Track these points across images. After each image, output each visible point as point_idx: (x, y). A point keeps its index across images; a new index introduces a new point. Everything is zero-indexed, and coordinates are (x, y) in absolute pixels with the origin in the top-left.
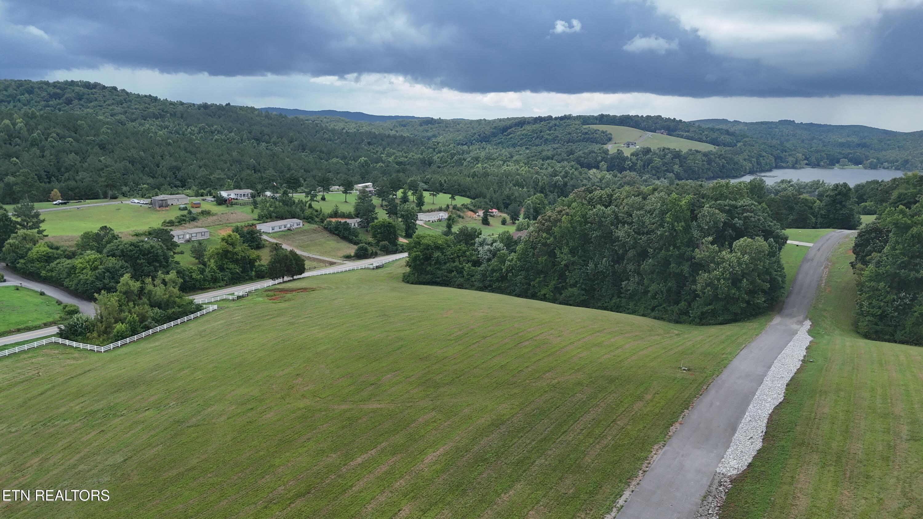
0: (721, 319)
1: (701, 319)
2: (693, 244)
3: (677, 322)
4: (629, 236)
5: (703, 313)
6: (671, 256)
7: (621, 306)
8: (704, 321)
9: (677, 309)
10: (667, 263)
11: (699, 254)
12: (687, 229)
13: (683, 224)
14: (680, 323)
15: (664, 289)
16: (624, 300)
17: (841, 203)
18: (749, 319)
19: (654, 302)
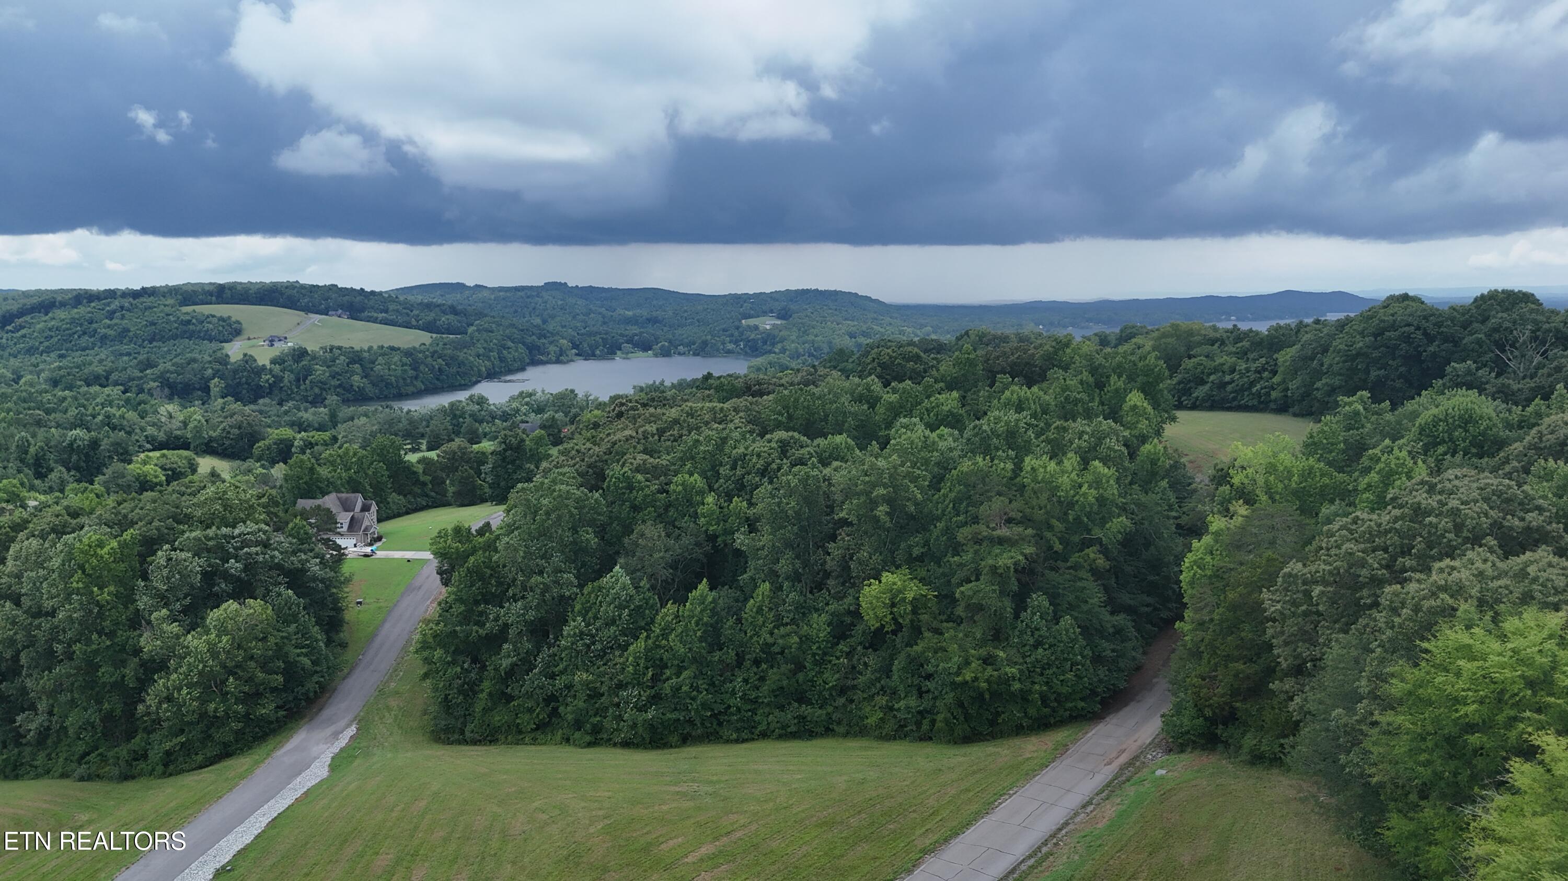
0: (200, 758)
1: (166, 765)
2: (137, 621)
3: (126, 777)
4: (14, 623)
5: (168, 753)
6: (96, 652)
7: (22, 764)
8: (171, 767)
9: (125, 752)
10: (91, 667)
11: (148, 643)
12: (127, 598)
13: (112, 588)
14: (133, 777)
15: (96, 718)
16: (28, 749)
18: (250, 748)
19: (81, 748)
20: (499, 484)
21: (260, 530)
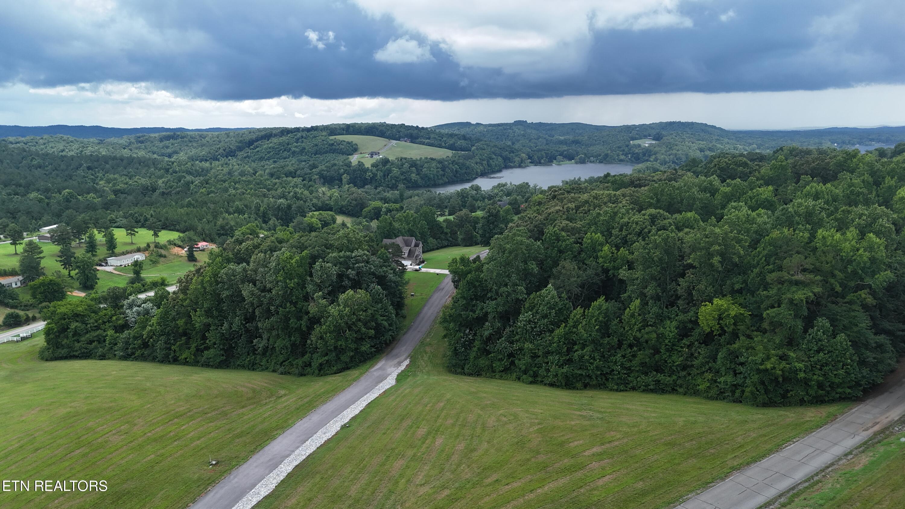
0: (335, 368)
1: (320, 371)
2: (307, 298)
3: (302, 375)
4: (253, 294)
5: (321, 364)
6: (289, 312)
7: (256, 363)
8: (322, 372)
9: (301, 362)
10: (287, 319)
11: (313, 308)
12: (303, 286)
13: (296, 280)
14: (305, 375)
15: (288, 344)
16: (258, 357)
17: (493, 223)
18: (358, 366)
19: (281, 358)
20: (485, 235)
21: (364, 254)
